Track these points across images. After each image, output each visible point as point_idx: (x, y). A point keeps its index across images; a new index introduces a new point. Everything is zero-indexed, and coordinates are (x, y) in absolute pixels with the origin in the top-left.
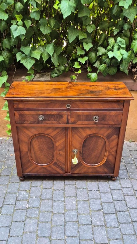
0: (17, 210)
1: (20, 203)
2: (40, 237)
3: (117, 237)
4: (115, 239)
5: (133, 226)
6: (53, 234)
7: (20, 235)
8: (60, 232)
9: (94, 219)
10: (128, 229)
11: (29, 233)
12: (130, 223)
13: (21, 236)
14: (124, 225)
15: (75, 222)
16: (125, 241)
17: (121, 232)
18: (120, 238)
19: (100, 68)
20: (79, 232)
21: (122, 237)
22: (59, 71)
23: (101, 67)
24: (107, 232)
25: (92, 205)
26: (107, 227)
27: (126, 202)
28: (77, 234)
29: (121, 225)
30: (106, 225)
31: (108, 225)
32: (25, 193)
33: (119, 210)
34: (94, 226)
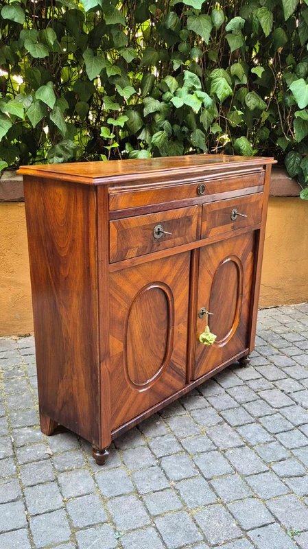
0: (24, 464)
1: (28, 450)
2: (111, 498)
3: (280, 456)
4: (280, 461)
5: (302, 432)
6: (140, 484)
7: (58, 507)
8: (155, 477)
9: (218, 440)
10: (295, 439)
11: (78, 499)
12: (293, 429)
13: (62, 508)
14: (284, 434)
15: (177, 453)
16: (300, 458)
17: (285, 447)
18: (288, 456)
19: (153, 139)
20: (197, 467)
21: (292, 454)
22: (66, 151)
23: (156, 137)
24: (256, 453)
25: (201, 419)
26: (251, 447)
27: (264, 400)
28: (194, 472)
29: (277, 436)
30: (247, 443)
31: (253, 442)
32: (30, 431)
33: (259, 415)
34: (225, 451)
